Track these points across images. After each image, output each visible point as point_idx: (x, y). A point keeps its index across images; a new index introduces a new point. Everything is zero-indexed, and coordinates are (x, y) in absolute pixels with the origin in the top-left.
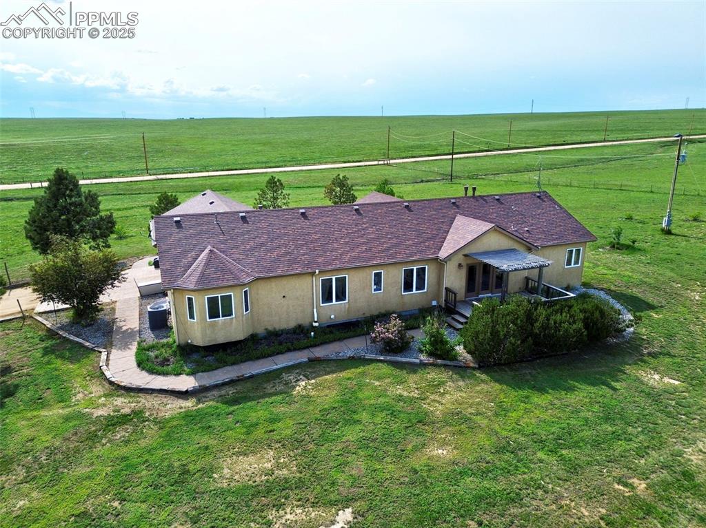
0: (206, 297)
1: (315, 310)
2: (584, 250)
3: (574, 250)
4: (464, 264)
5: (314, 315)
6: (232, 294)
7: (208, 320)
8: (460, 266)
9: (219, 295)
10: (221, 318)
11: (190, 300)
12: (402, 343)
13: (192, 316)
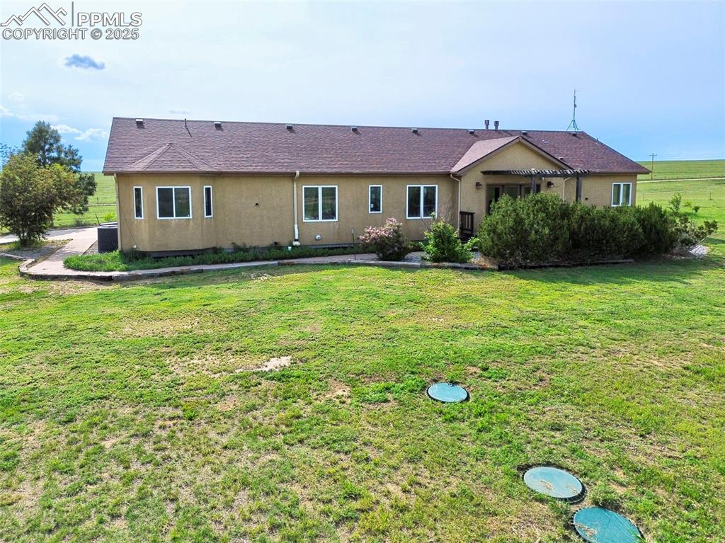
0: (157, 188)
1: (296, 226)
2: (635, 185)
3: (622, 184)
4: (483, 183)
5: (294, 232)
6: (189, 187)
7: (158, 218)
8: (478, 185)
9: (173, 188)
10: (175, 217)
11: (138, 191)
12: (399, 248)
13: (139, 213)
